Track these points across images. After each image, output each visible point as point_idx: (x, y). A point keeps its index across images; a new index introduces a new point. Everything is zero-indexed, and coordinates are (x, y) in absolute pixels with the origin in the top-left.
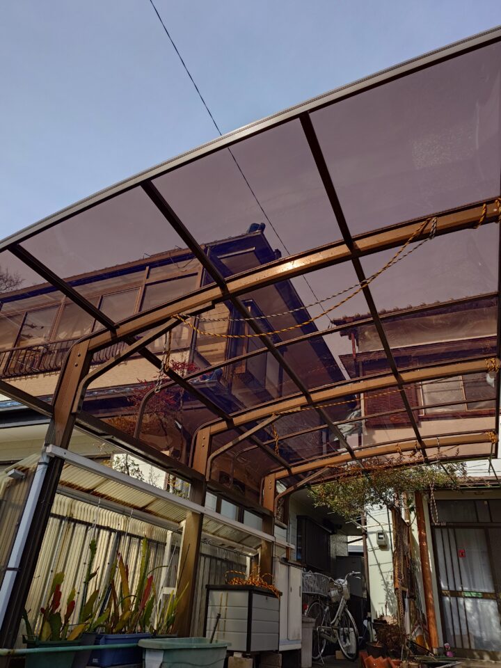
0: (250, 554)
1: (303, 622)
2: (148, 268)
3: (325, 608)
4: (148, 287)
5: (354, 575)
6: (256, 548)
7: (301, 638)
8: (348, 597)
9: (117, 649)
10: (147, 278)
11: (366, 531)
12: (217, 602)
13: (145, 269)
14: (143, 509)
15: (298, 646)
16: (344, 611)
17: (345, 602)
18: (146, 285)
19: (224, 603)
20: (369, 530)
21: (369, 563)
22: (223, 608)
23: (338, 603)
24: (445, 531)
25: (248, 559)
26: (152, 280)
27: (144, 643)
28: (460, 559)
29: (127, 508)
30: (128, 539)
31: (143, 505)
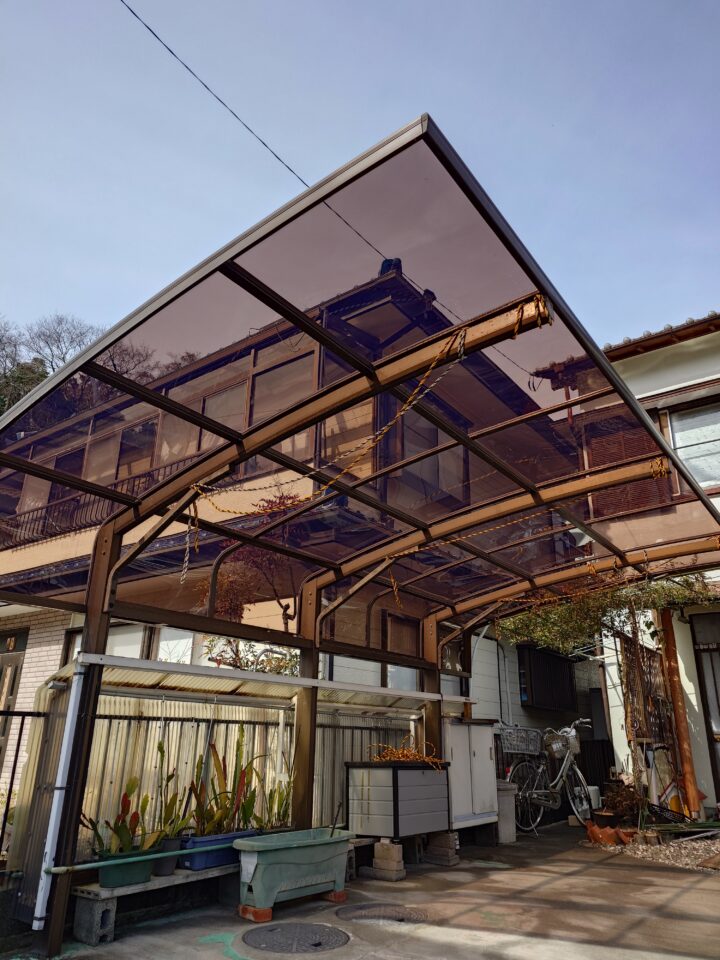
0: (413, 717)
1: (499, 790)
2: (253, 351)
3: (538, 768)
4: (257, 378)
5: (582, 723)
6: (420, 709)
7: (496, 809)
8: (577, 750)
9: (207, 852)
10: (254, 366)
11: (603, 662)
12: (358, 782)
13: (249, 354)
14: (233, 692)
15: (494, 819)
16: (571, 768)
17: (572, 758)
18: (255, 376)
19: (366, 783)
20: (607, 661)
21: (610, 705)
22: (366, 788)
23: (562, 759)
24: (716, 655)
25: (412, 724)
26: (260, 368)
27: (238, 844)
29: (210, 696)
30: (223, 726)
31: (230, 689)
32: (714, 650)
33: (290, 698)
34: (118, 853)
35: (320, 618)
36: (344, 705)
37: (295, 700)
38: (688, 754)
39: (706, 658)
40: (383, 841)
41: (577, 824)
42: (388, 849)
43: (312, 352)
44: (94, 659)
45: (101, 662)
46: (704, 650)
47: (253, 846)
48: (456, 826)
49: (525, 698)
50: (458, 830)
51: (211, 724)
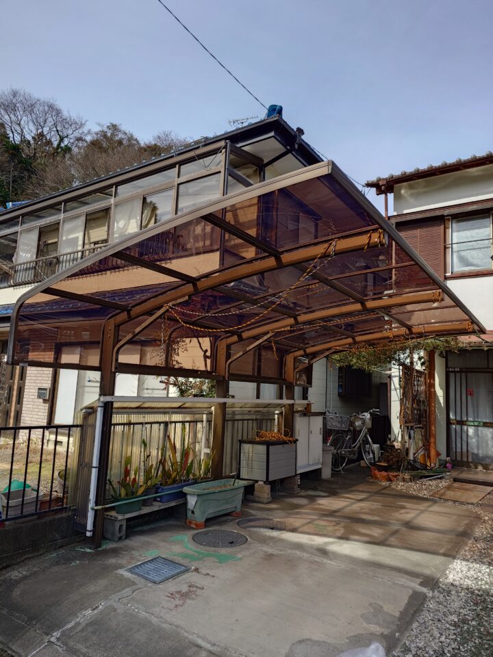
0: (277, 412)
1: (323, 450)
2: (177, 166)
3: (347, 437)
4: (180, 186)
5: (374, 411)
6: (281, 407)
7: (321, 461)
8: (370, 426)
9: (172, 493)
10: (178, 177)
11: (390, 375)
12: (246, 451)
13: (175, 167)
14: (180, 407)
15: (320, 466)
16: (365, 436)
17: (366, 430)
18: (179, 185)
19: (251, 451)
20: (393, 374)
21: (392, 400)
22: (251, 455)
23: (360, 431)
24: (458, 375)
25: (276, 416)
26: (182, 179)
27: (186, 489)
28: (469, 397)
29: (167, 410)
30: (173, 424)
31: (178, 406)
32: (458, 372)
33: (210, 408)
34: (126, 498)
35: (228, 362)
36: (239, 409)
37: (213, 408)
38: (434, 432)
39: (452, 376)
40: (260, 483)
41: (365, 465)
42: (263, 487)
43: (220, 172)
44: (108, 399)
45: (112, 400)
46: (452, 372)
47: (194, 492)
48: (298, 472)
49: (340, 391)
50: (300, 474)
51: (166, 424)
